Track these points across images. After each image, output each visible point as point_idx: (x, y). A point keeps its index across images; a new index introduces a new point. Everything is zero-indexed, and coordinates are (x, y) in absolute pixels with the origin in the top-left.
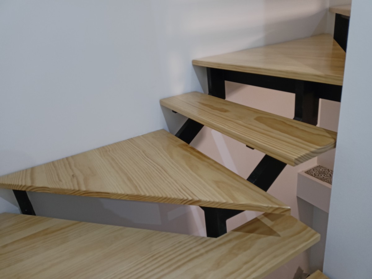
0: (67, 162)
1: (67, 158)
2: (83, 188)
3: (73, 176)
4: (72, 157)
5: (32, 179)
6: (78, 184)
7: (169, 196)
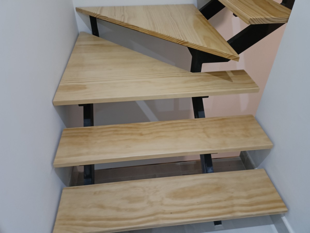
0: (123, 8)
1: (123, 7)
2: (126, 22)
3: (123, 15)
4: (127, 7)
5: (101, 12)
6: (124, 19)
7: (171, 36)
